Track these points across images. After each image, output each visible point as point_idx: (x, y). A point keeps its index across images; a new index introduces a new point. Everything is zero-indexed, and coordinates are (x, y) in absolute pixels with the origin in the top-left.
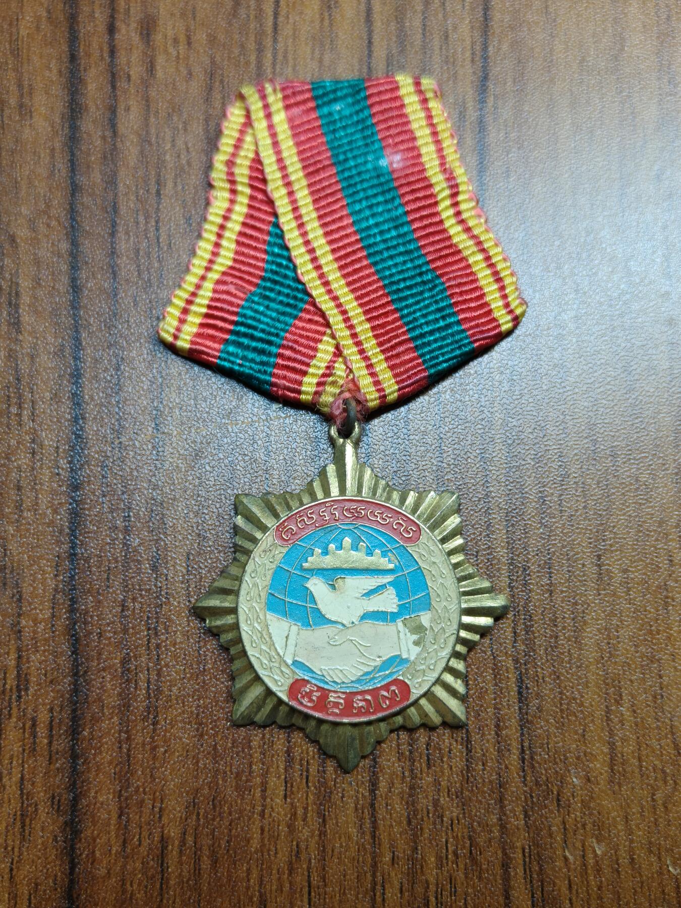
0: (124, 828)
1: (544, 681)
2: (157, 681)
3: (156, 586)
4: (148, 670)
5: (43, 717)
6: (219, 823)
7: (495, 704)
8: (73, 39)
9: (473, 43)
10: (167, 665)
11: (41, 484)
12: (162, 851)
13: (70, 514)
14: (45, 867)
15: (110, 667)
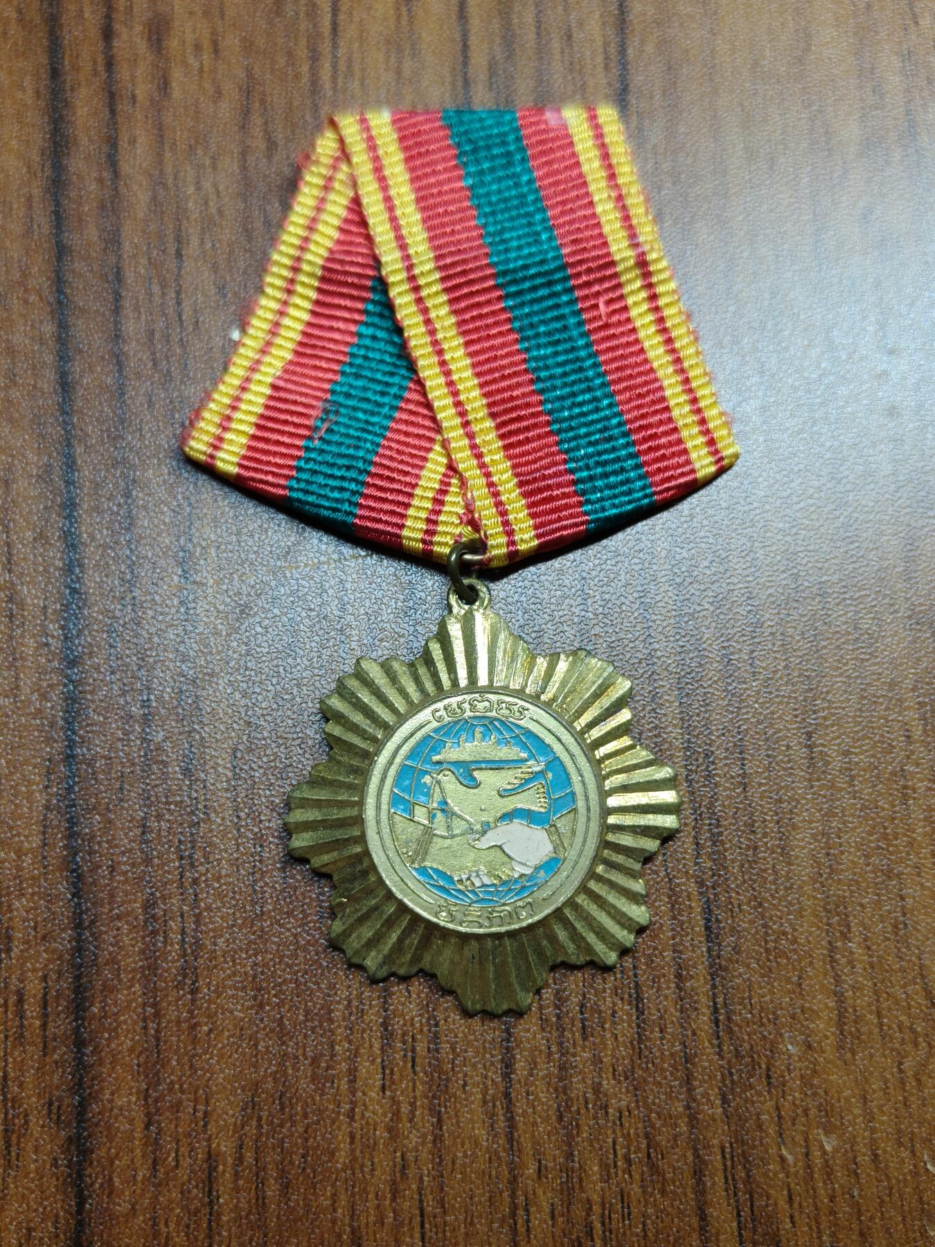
0: (153, 1143)
1: (741, 911)
2: (195, 930)
3: (189, 797)
4: (182, 916)
5: (34, 987)
6: (289, 1130)
7: (673, 945)
8: (55, 47)
9: (606, 45)
10: (209, 909)
11: (22, 658)
12: (210, 1174)
13: (66, 700)
14: (41, 1204)
15: (128, 914)
